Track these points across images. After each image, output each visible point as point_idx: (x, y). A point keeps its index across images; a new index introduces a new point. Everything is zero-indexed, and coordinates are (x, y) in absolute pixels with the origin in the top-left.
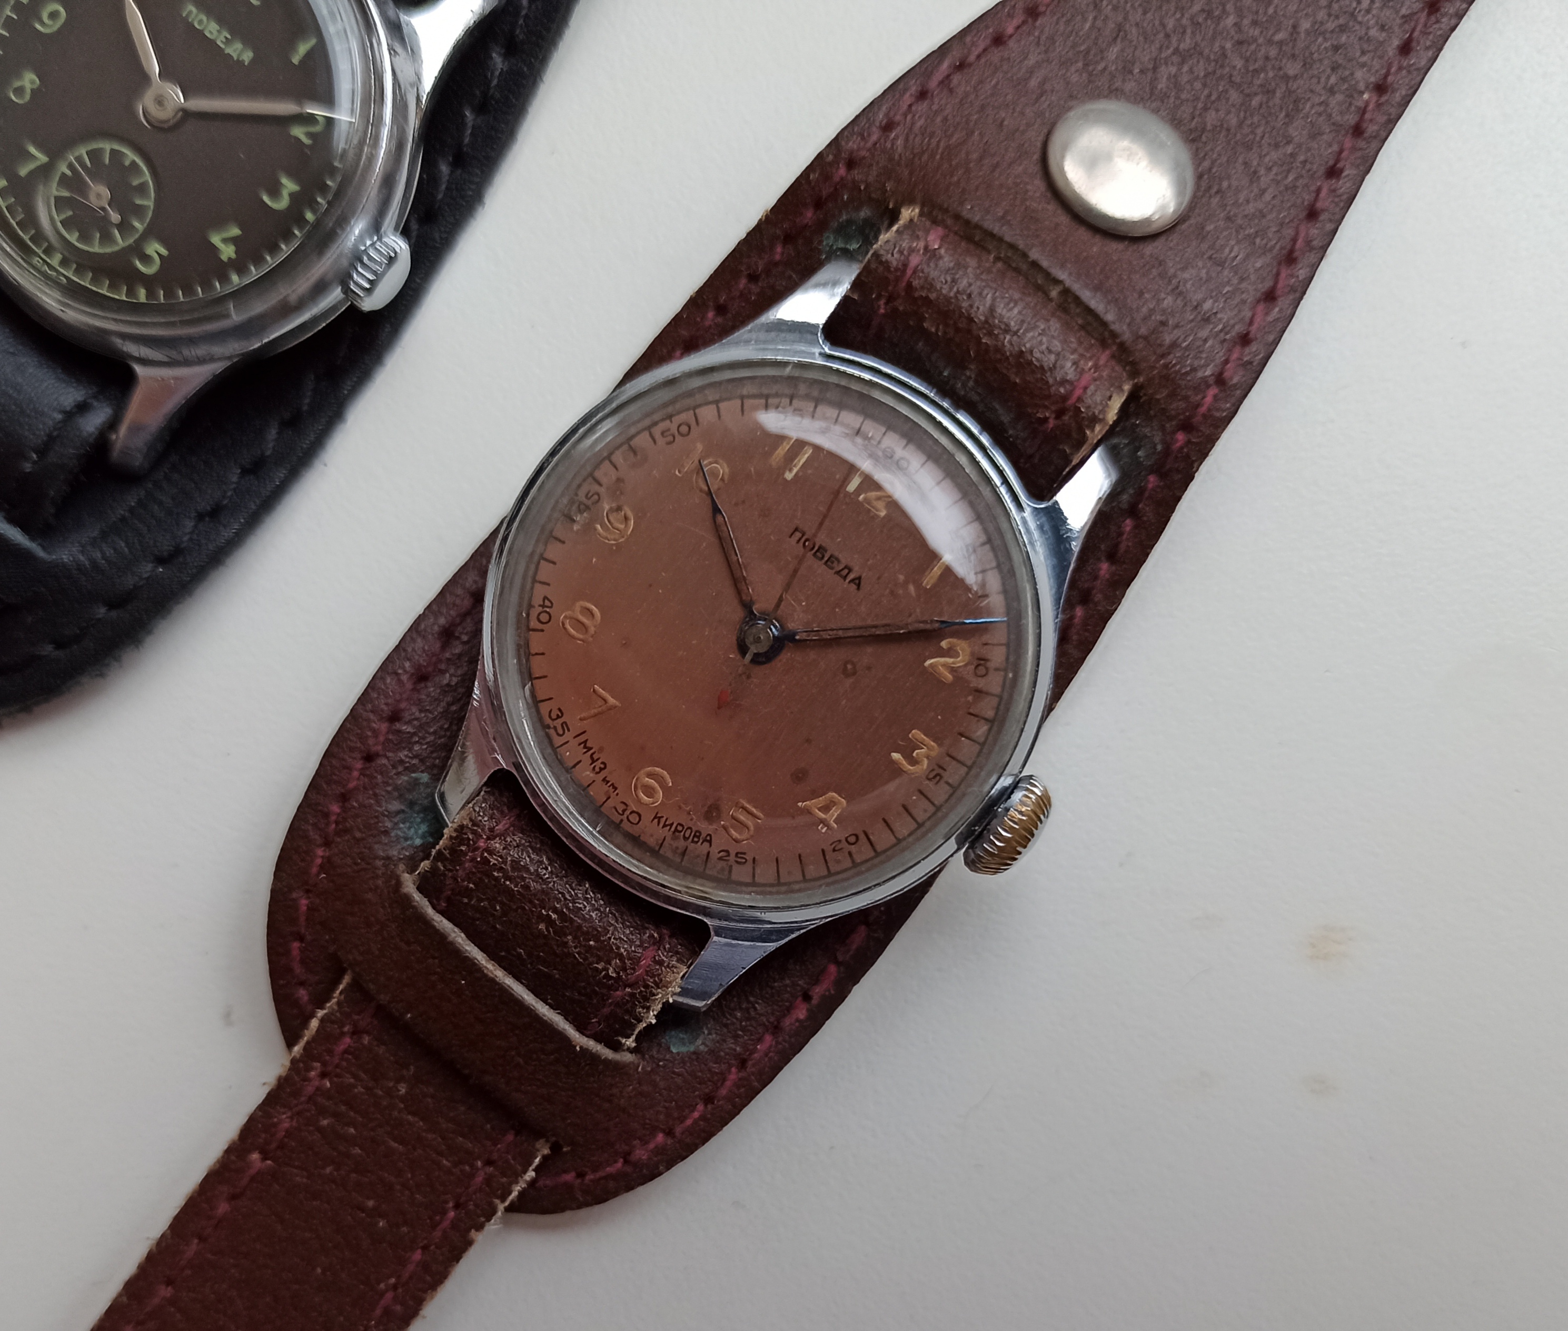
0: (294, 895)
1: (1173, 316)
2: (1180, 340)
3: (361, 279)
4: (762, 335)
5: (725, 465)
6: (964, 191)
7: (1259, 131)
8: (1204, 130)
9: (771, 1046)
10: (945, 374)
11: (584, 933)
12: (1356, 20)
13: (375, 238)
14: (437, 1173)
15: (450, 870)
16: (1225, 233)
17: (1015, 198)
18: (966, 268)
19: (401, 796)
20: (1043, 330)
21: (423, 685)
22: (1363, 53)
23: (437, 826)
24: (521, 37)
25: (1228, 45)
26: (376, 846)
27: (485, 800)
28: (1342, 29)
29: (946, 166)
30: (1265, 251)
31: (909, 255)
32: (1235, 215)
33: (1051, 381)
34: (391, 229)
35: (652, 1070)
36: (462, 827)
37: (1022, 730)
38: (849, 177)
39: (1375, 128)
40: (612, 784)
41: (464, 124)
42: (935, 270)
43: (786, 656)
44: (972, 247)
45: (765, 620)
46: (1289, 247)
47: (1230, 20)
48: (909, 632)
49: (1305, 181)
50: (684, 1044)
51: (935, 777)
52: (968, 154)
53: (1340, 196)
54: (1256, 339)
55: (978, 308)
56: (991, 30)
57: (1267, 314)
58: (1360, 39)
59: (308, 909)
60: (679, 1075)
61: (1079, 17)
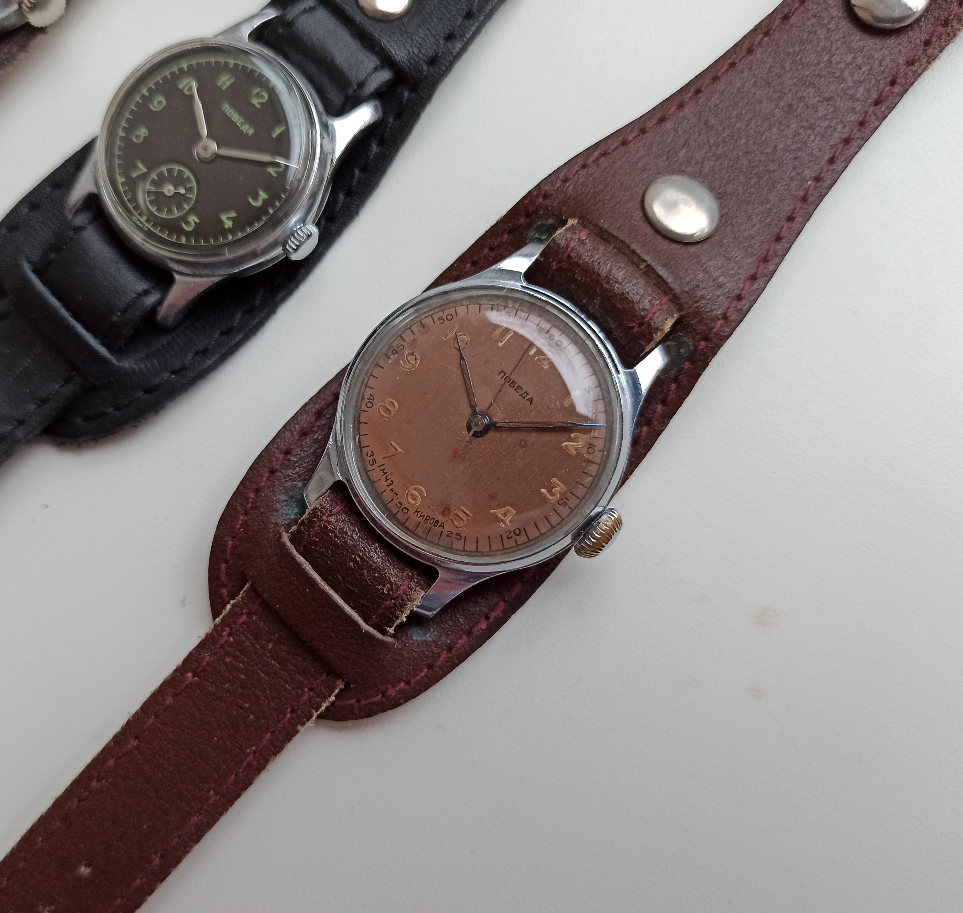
0: (226, 539)
1: (703, 283)
2: (706, 295)
3: (292, 244)
4: (493, 275)
5: (469, 337)
6: (601, 213)
7: (754, 196)
8: (725, 194)
9: (466, 642)
10: (584, 301)
11: (372, 569)
12: (806, 145)
13: (302, 225)
14: (283, 693)
15: (307, 531)
16: (733, 245)
17: (626, 219)
18: (598, 250)
19: (287, 492)
20: (635, 283)
21: (304, 437)
22: (810, 162)
23: (303, 507)
24: (387, 137)
25: (741, 153)
26: (271, 517)
27: (329, 496)
28: (800, 149)
29: (592, 201)
30: (752, 255)
31: (570, 241)
32: (738, 236)
33: (637, 309)
34: (311, 222)
35: (402, 648)
36: (315, 508)
37: (610, 483)
38: (544, 204)
39: (814, 199)
40: (395, 493)
41: (353, 175)
42: (582, 249)
43: (491, 434)
44: (602, 241)
45: (481, 415)
46: (765, 254)
47: (743, 141)
48: (555, 427)
49: (776, 222)
50: (420, 636)
51: (563, 503)
52: (604, 196)
53: (793, 231)
54: (745, 298)
55: (603, 270)
56: (621, 138)
57: (751, 286)
58: (808, 154)
59: (232, 546)
60: (416, 652)
61: (666, 135)
